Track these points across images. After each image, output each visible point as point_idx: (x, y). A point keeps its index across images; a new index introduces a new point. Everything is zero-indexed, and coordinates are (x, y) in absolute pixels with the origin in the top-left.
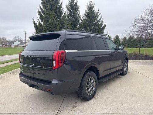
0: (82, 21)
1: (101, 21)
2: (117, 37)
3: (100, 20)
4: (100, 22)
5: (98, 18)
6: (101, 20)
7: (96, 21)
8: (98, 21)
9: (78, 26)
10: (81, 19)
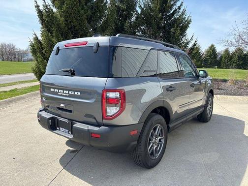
0: (142, 9)
1: (181, 11)
2: (212, 49)
3: (179, 8)
4: (180, 14)
5: (174, 4)
6: (182, 9)
7: (171, 12)
8: (175, 12)
9: (133, 19)
10: (140, 7)
